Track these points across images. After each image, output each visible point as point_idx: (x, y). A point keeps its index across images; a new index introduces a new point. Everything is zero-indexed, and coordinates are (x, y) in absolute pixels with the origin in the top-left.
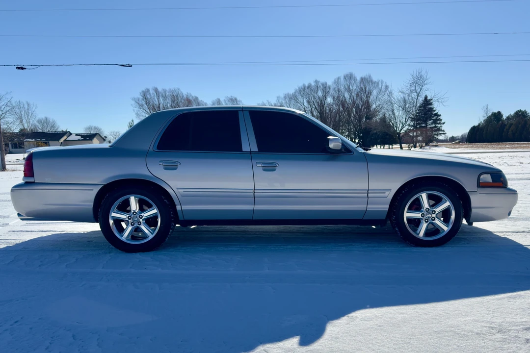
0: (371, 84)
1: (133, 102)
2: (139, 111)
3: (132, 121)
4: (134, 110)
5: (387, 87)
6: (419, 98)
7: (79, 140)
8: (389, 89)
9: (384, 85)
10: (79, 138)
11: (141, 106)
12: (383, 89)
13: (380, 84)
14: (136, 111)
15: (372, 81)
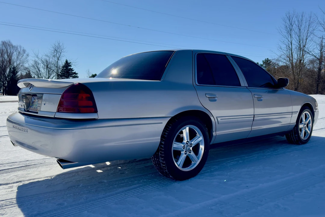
0: (11, 47)
5: (24, 51)
6: (59, 61)
8: (26, 53)
9: (22, 50)
12: (21, 52)
13: (19, 47)
15: (12, 45)
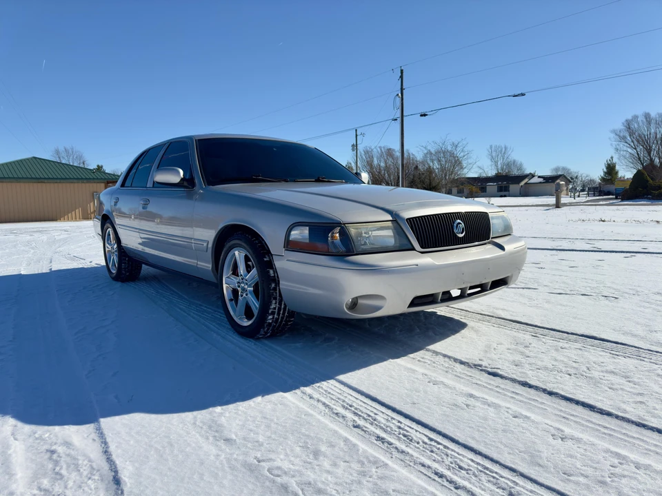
1: (612, 135)
2: (618, 145)
3: (612, 158)
4: (611, 145)
7: (540, 183)
10: (541, 180)
11: (623, 139)
14: (614, 146)
